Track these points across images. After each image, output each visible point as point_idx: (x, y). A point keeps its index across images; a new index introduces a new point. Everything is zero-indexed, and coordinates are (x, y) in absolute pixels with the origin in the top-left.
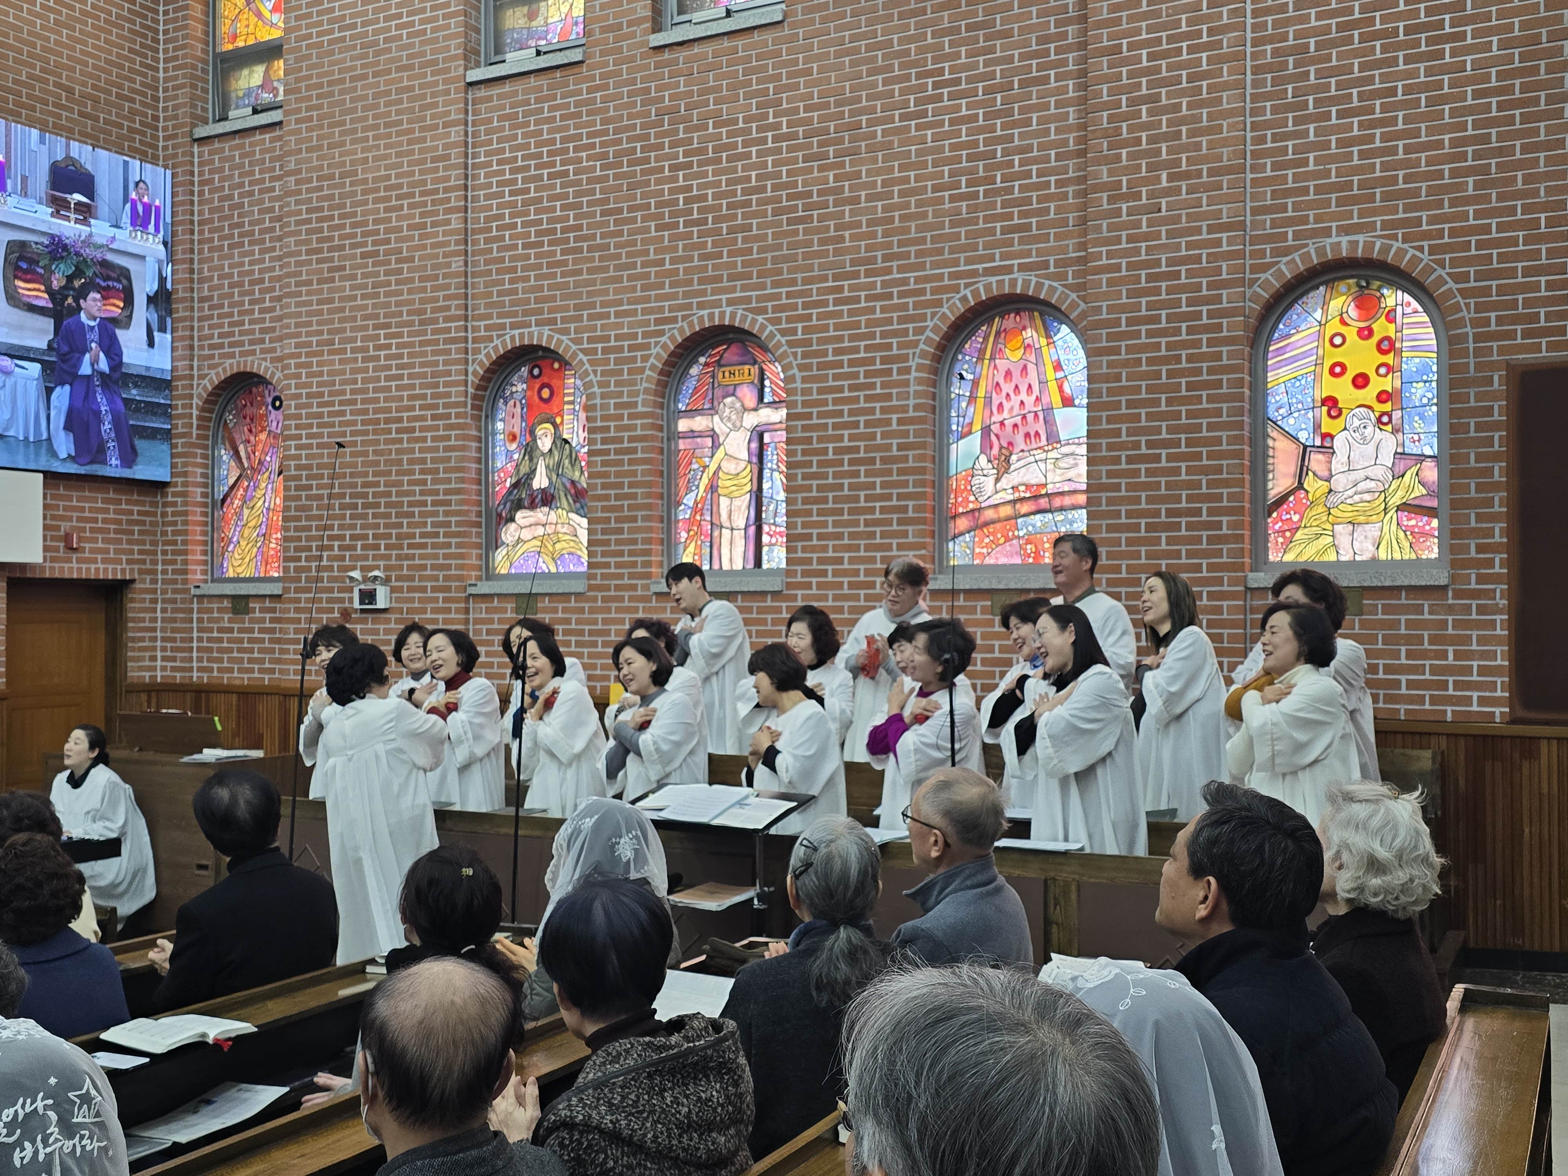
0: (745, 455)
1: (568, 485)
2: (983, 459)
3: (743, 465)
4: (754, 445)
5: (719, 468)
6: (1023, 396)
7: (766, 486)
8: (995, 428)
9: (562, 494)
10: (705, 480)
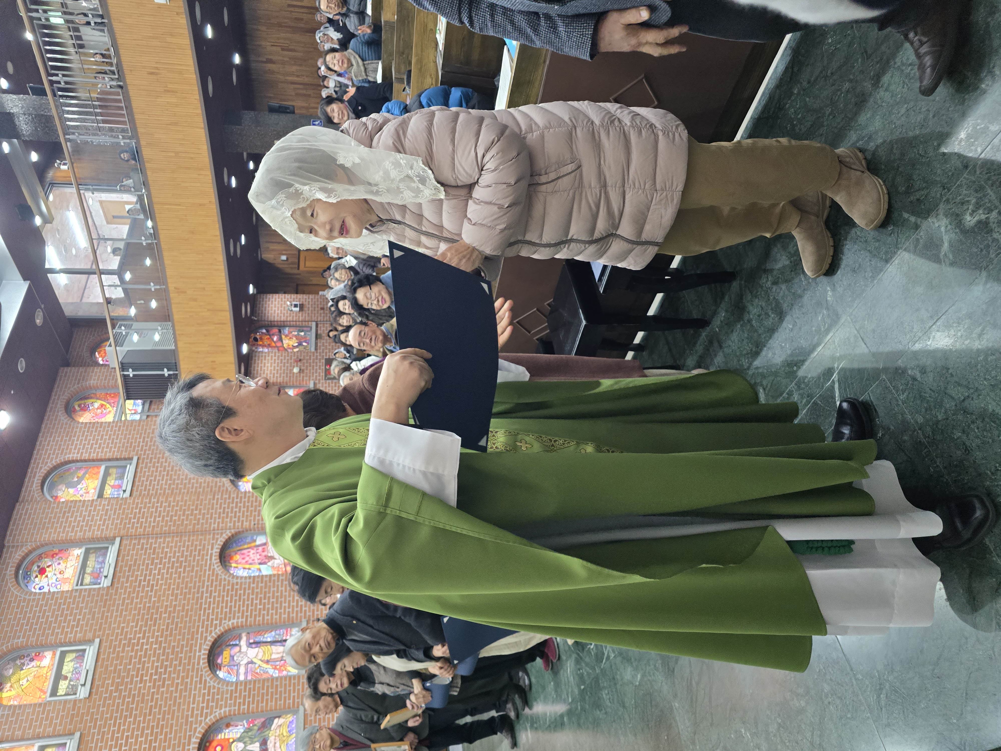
0: (257, 649)
1: (259, 732)
2: (270, 564)
3: (260, 650)
4: (254, 646)
5: (261, 660)
6: (251, 554)
7: (269, 640)
8: (259, 561)
9: (263, 734)
10: (265, 666)
